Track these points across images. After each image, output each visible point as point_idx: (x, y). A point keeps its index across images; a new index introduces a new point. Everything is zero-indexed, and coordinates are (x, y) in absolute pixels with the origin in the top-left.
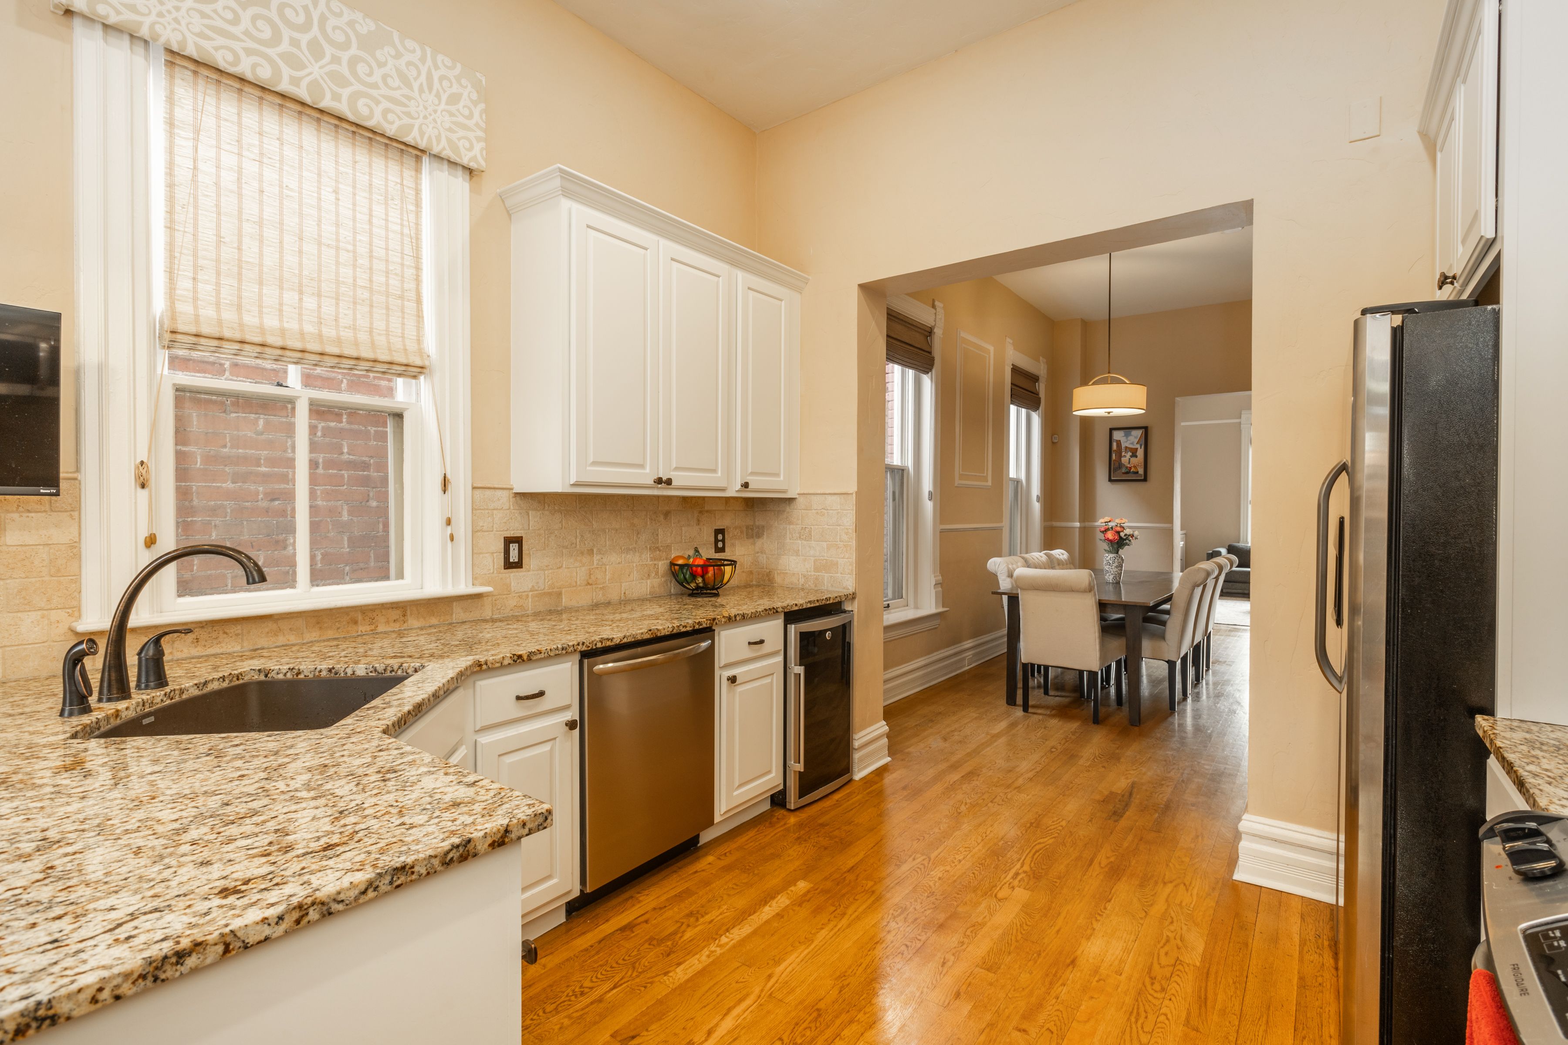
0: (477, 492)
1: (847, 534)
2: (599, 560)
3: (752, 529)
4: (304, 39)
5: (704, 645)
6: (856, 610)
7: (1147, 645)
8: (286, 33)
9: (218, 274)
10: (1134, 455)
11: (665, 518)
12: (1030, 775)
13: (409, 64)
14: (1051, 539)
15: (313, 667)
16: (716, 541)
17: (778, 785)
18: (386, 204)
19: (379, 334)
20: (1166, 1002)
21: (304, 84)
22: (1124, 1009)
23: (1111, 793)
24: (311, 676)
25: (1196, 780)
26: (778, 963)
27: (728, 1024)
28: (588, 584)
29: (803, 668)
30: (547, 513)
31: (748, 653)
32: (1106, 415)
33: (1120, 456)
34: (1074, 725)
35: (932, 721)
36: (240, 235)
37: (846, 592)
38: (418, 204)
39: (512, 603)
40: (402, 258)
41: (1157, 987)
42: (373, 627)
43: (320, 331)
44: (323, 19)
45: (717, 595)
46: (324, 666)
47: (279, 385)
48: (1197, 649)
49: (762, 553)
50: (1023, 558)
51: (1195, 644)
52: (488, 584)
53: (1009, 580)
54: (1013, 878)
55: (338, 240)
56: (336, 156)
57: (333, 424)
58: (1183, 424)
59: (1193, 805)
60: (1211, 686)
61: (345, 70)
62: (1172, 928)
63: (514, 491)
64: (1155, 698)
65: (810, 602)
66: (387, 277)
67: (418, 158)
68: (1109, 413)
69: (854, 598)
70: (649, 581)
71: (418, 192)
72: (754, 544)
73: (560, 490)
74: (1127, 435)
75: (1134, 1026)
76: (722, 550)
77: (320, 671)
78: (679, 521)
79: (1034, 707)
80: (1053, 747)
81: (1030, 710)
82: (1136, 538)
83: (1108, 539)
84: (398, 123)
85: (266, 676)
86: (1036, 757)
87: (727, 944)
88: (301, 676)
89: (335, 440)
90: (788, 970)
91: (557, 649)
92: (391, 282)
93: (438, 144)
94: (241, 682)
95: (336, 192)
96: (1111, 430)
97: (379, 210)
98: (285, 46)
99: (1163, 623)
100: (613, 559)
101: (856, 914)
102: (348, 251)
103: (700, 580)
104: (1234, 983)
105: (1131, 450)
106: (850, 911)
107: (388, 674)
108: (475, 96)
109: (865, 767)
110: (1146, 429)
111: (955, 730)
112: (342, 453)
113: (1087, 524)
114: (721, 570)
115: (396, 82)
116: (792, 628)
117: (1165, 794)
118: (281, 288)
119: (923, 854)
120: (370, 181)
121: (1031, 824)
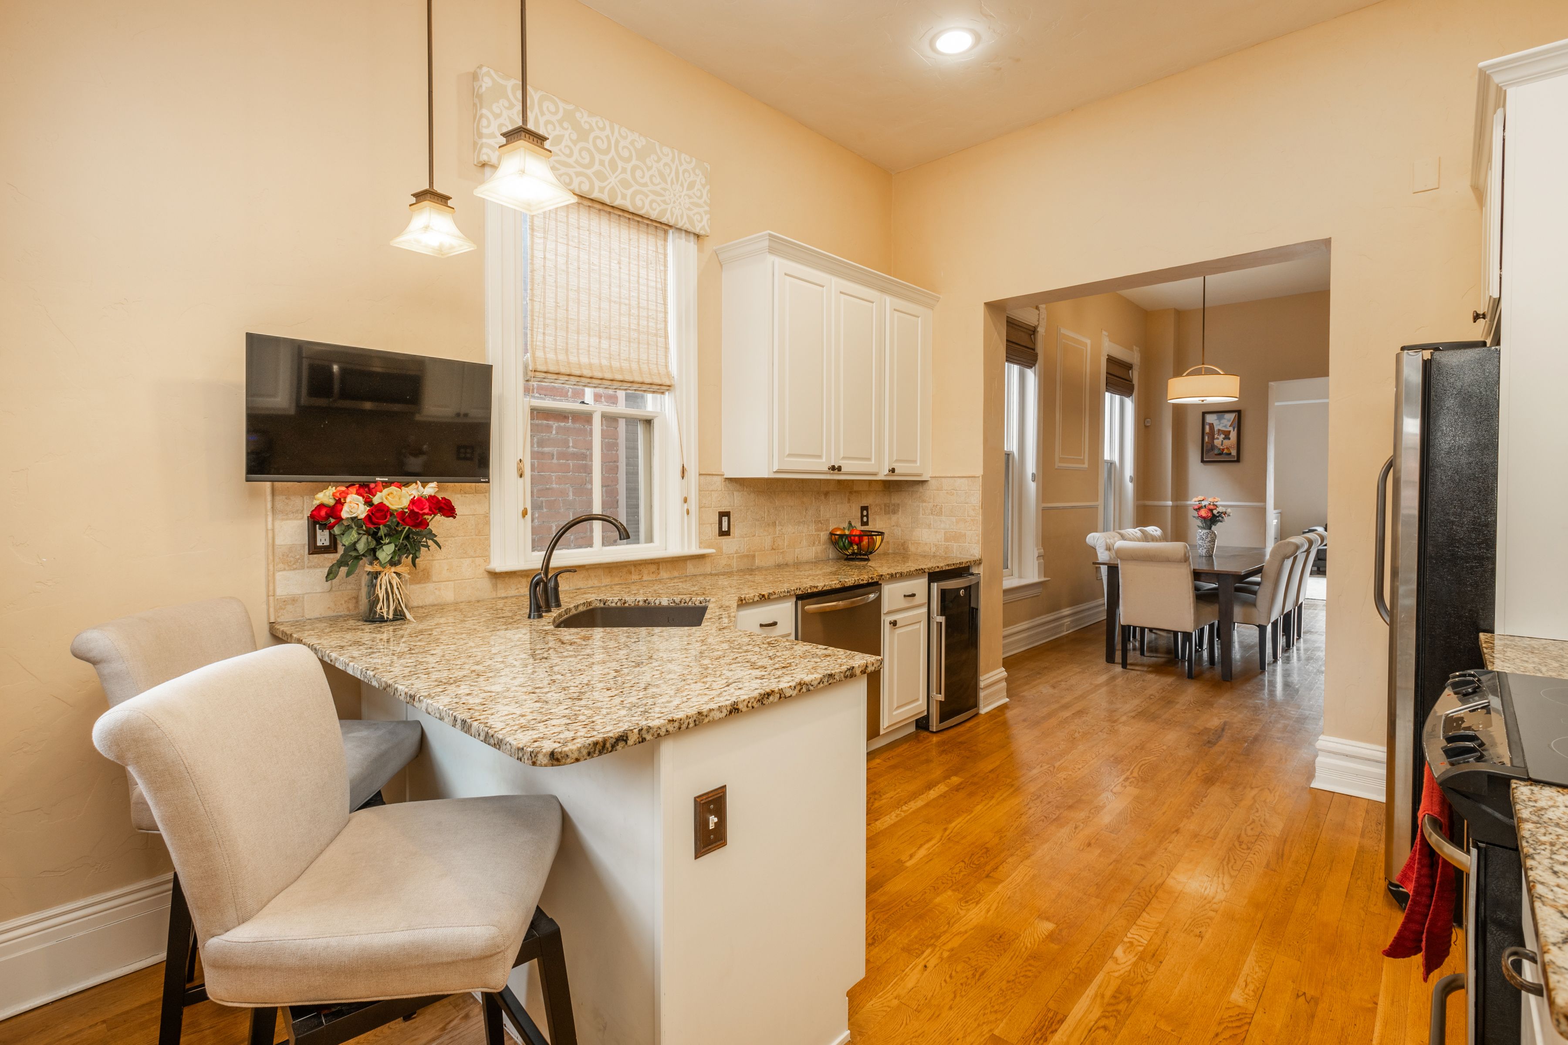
0: (702, 477)
1: (974, 510)
2: (780, 530)
3: (889, 507)
4: (607, 159)
5: (872, 596)
6: (982, 574)
7: (1238, 611)
8: (597, 157)
9: (556, 329)
10: (1227, 436)
11: (825, 498)
12: (1133, 714)
13: (666, 164)
14: (1144, 516)
15: (634, 600)
16: (862, 516)
17: (923, 712)
18: (647, 268)
19: (643, 363)
20: (1251, 855)
21: (606, 191)
22: (1218, 857)
23: (1206, 729)
24: (633, 605)
25: (1283, 722)
26: (950, 822)
27: (922, 852)
28: (773, 549)
29: (944, 618)
30: (745, 493)
31: (904, 603)
32: (1201, 402)
33: (1212, 438)
34: (1170, 680)
35: (1039, 673)
36: (567, 301)
37: (972, 558)
38: (665, 266)
39: (723, 562)
40: (657, 306)
41: (1244, 846)
42: (640, 577)
43: (611, 364)
44: (617, 142)
45: (868, 560)
46: (641, 598)
47: (583, 402)
48: (1287, 617)
49: (897, 526)
50: (1119, 533)
51: (1285, 612)
52: (709, 547)
53: (1107, 552)
54: (1124, 780)
55: (620, 298)
56: (620, 237)
57: (562, 424)
58: (1276, 405)
59: (1279, 738)
60: (1302, 651)
61: (628, 176)
62: (1257, 815)
63: (725, 477)
64: (1246, 660)
65: (948, 565)
66: (648, 321)
67: (666, 232)
68: (1203, 401)
69: (980, 563)
70: (814, 548)
71: (665, 255)
72: (890, 519)
73: (766, 476)
74: (1219, 419)
75: (1226, 867)
76: (866, 524)
77: (639, 602)
78: (835, 500)
79: (1131, 664)
80: (1152, 695)
81: (1128, 667)
82: (1229, 515)
83: (1201, 516)
84: (658, 209)
85: (604, 604)
86: (1136, 702)
87: (908, 810)
88: (627, 605)
89: (564, 437)
90: (958, 826)
91: (785, 592)
92: (650, 324)
93: (682, 220)
94: (591, 607)
95: (619, 263)
96: (1204, 414)
97: (643, 272)
98: (596, 167)
99: (1255, 593)
100: (790, 530)
101: (1002, 797)
102: (626, 304)
103: (855, 547)
104: (1306, 847)
105: (1224, 432)
106: (997, 795)
107: (682, 604)
108: (703, 181)
109: (988, 705)
110: (1239, 412)
111: (1062, 681)
112: (569, 447)
113: (1179, 503)
114: (873, 539)
115: (657, 180)
116: (935, 586)
117: (1255, 730)
118: (589, 335)
119: (1048, 764)
120: (638, 252)
121: (1137, 747)
